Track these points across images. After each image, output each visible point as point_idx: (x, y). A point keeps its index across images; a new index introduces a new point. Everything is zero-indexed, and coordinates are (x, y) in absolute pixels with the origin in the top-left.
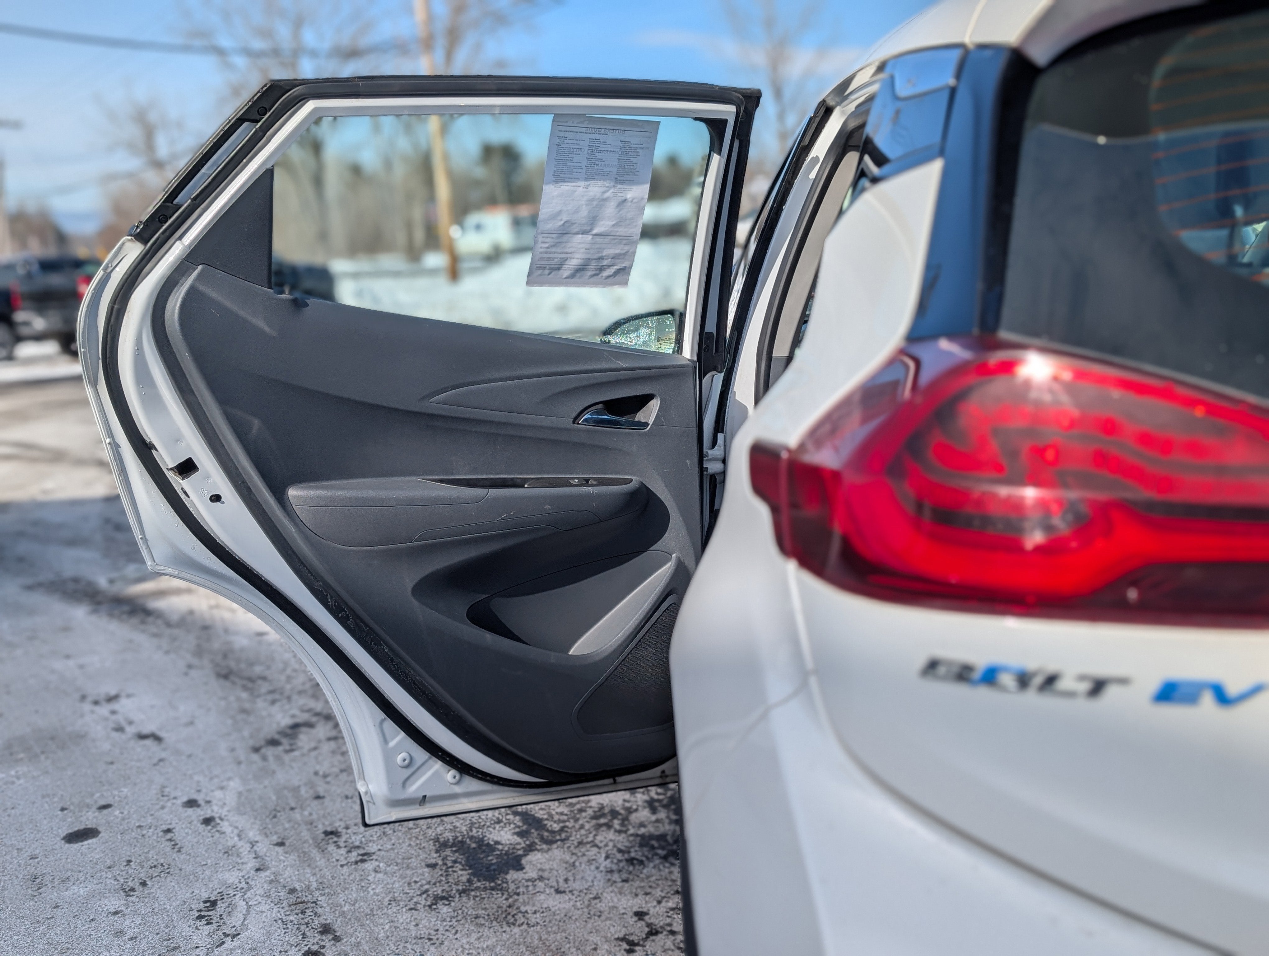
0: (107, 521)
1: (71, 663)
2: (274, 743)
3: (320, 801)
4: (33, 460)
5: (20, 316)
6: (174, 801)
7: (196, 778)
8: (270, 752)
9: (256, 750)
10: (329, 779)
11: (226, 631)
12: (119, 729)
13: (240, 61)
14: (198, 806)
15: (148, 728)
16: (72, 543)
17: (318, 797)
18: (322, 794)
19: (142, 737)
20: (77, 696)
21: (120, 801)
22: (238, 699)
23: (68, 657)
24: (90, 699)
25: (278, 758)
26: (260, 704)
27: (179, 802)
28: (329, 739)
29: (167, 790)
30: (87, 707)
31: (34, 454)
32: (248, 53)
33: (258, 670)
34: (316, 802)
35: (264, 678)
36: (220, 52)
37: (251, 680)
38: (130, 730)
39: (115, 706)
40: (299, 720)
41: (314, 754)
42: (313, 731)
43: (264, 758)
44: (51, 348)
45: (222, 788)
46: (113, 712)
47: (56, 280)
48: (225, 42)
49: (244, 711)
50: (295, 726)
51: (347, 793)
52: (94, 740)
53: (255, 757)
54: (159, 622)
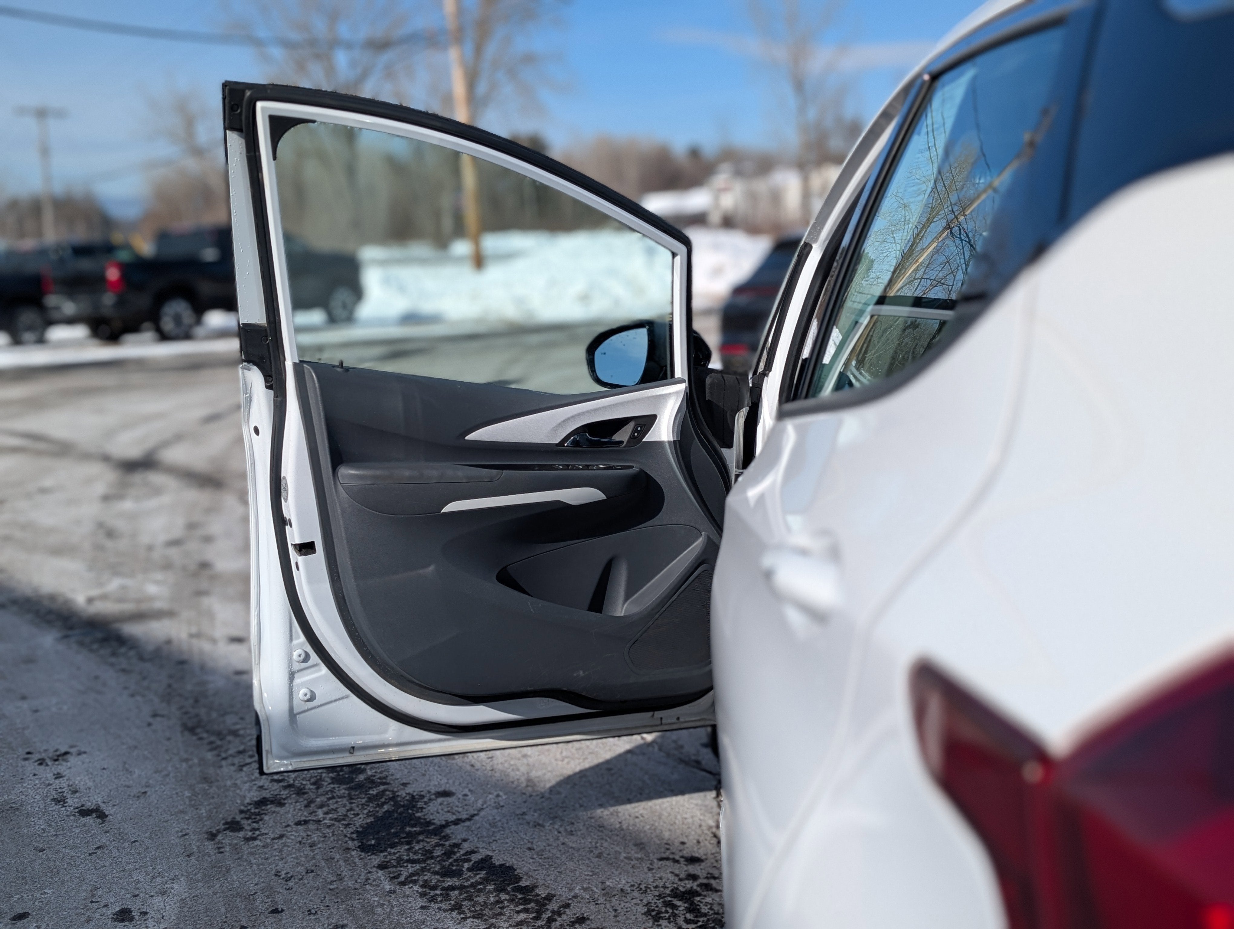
0: (100, 525)
1: (25, 705)
2: (233, 826)
3: (278, 916)
4: (39, 453)
5: (52, 300)
6: (104, 910)
7: (136, 876)
8: (228, 839)
9: (212, 836)
10: (291, 884)
11: (203, 668)
12: (60, 801)
13: (277, 52)
14: (131, 919)
15: (94, 800)
16: (58, 551)
17: (276, 911)
18: (280, 907)
19: (84, 812)
20: (21, 752)
21: (41, 908)
22: (202, 761)
23: (24, 698)
24: (36, 756)
25: (236, 848)
26: (227, 770)
27: (110, 912)
28: (298, 823)
29: (99, 892)
30: (30, 767)
31: (42, 446)
32: (286, 44)
33: (230, 720)
34: (271, 919)
35: (235, 733)
36: (257, 43)
37: (220, 735)
38: (73, 802)
39: (62, 768)
40: (266, 794)
41: (278, 844)
42: (282, 810)
43: (220, 850)
44: (79, 332)
45: (163, 893)
46: (58, 776)
47: (86, 265)
48: (262, 33)
49: (206, 779)
50: (262, 802)
51: (310, 905)
52: (28, 815)
53: (210, 846)
54: (132, 653)
